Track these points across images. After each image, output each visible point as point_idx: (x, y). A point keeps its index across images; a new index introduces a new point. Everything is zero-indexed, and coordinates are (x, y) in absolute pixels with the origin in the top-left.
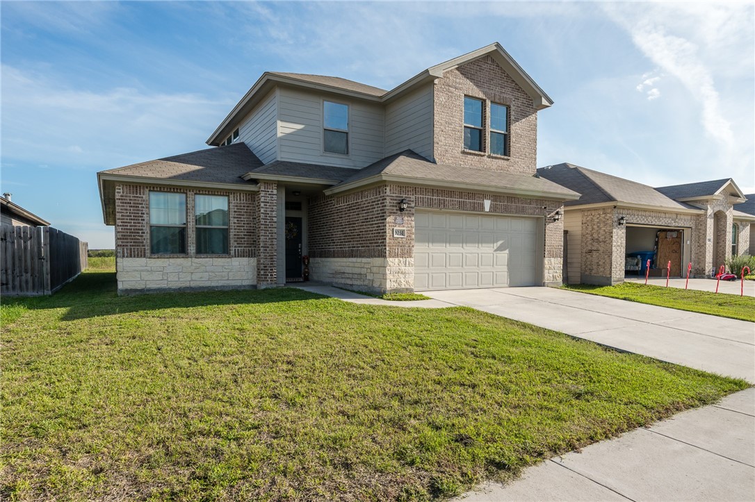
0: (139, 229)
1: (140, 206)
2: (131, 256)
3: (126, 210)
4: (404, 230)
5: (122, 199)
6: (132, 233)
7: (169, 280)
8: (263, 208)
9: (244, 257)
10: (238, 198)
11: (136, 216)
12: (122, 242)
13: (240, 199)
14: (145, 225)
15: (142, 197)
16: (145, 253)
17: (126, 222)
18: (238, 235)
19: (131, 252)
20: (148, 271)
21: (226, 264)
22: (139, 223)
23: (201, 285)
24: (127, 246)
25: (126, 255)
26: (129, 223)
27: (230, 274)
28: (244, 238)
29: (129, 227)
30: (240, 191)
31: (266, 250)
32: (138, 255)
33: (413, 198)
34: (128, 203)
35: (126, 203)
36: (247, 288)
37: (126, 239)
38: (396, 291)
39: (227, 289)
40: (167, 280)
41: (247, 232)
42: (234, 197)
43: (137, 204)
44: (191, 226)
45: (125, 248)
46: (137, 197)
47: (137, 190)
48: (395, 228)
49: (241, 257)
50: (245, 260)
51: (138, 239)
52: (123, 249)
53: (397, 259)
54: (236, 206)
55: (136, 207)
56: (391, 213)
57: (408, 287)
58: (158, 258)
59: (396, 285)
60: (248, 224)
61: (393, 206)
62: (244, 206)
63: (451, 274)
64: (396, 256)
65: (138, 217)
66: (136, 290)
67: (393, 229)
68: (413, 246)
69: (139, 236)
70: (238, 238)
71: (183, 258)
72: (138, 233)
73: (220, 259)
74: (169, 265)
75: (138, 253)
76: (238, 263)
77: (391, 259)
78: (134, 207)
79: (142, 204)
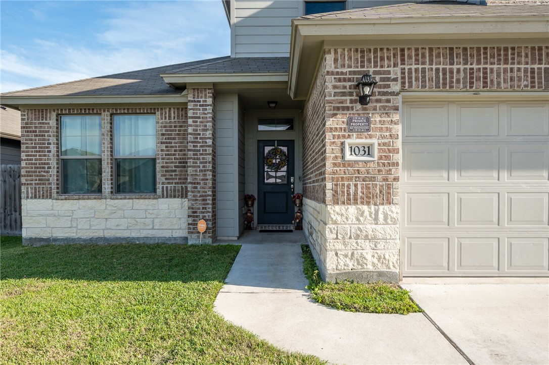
0: (45, 164)
1: (46, 134)
2: (35, 197)
3: (31, 140)
4: (372, 145)
5: (27, 128)
6: (37, 168)
7: (79, 227)
8: (191, 126)
9: (175, 197)
10: (167, 115)
11: (41, 148)
12: (26, 180)
13: (170, 117)
14: (52, 158)
15: (49, 123)
16: (51, 193)
17: (31, 156)
18: (167, 167)
19: (36, 192)
20: (55, 216)
21: (150, 207)
22: (45, 156)
23: (118, 235)
24: (31, 184)
25: (30, 195)
26: (34, 156)
27: (156, 221)
28: (175, 171)
29: (33, 162)
30: (170, 105)
31: (196, 188)
32: (43, 196)
33: (396, 72)
34: (34, 132)
35: (31, 132)
36: (179, 242)
37: (30, 176)
38: (352, 278)
39: (152, 242)
40: (76, 227)
41: (180, 163)
42: (162, 114)
43: (43, 131)
44: (106, 157)
45: (29, 186)
46: (43, 123)
47: (43, 114)
48: (347, 141)
49: (171, 197)
50: (176, 202)
51: (43, 176)
52: (27, 188)
53: (352, 209)
54: (165, 127)
55: (42, 136)
56: (338, 108)
57: (384, 269)
58: (66, 199)
59: (351, 264)
60: (181, 151)
61: (344, 94)
62: (175, 127)
63: (514, 241)
64: (352, 200)
65: (44, 148)
66: (41, 240)
67: (343, 144)
68: (396, 179)
69: (44, 172)
70: (166, 171)
71: (95, 199)
72: (44, 168)
73: (142, 201)
74: (79, 209)
75: (43, 193)
76: (166, 206)
77: (337, 208)
78: (40, 136)
79: (48, 132)
